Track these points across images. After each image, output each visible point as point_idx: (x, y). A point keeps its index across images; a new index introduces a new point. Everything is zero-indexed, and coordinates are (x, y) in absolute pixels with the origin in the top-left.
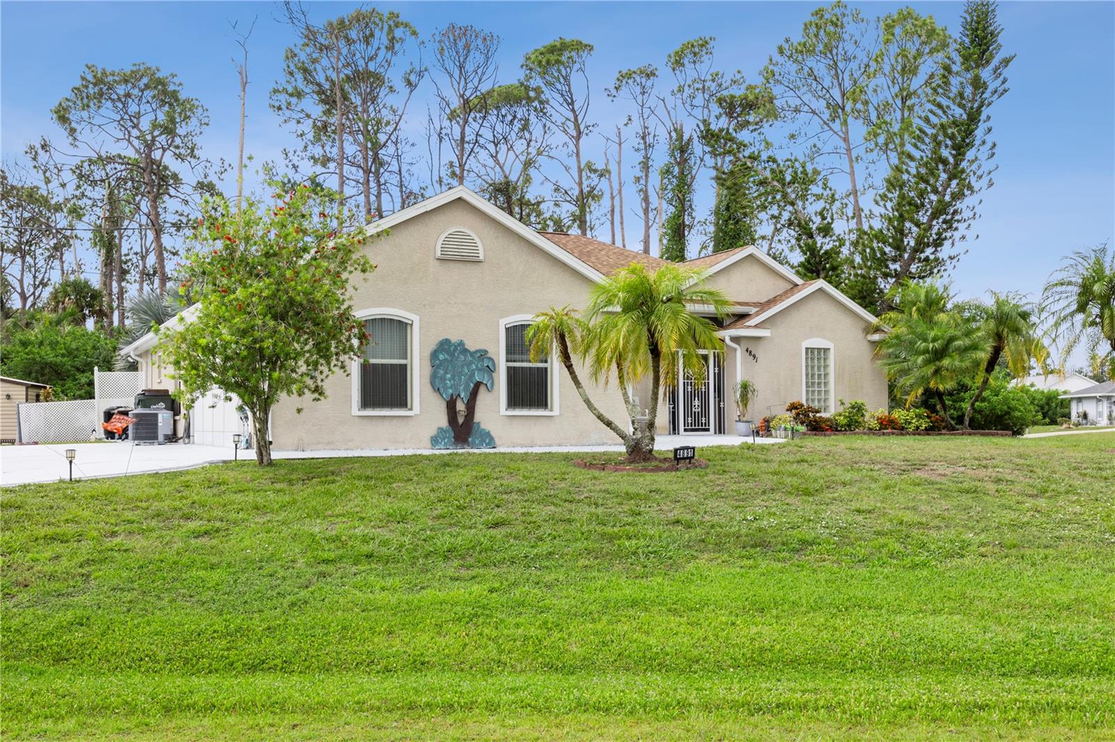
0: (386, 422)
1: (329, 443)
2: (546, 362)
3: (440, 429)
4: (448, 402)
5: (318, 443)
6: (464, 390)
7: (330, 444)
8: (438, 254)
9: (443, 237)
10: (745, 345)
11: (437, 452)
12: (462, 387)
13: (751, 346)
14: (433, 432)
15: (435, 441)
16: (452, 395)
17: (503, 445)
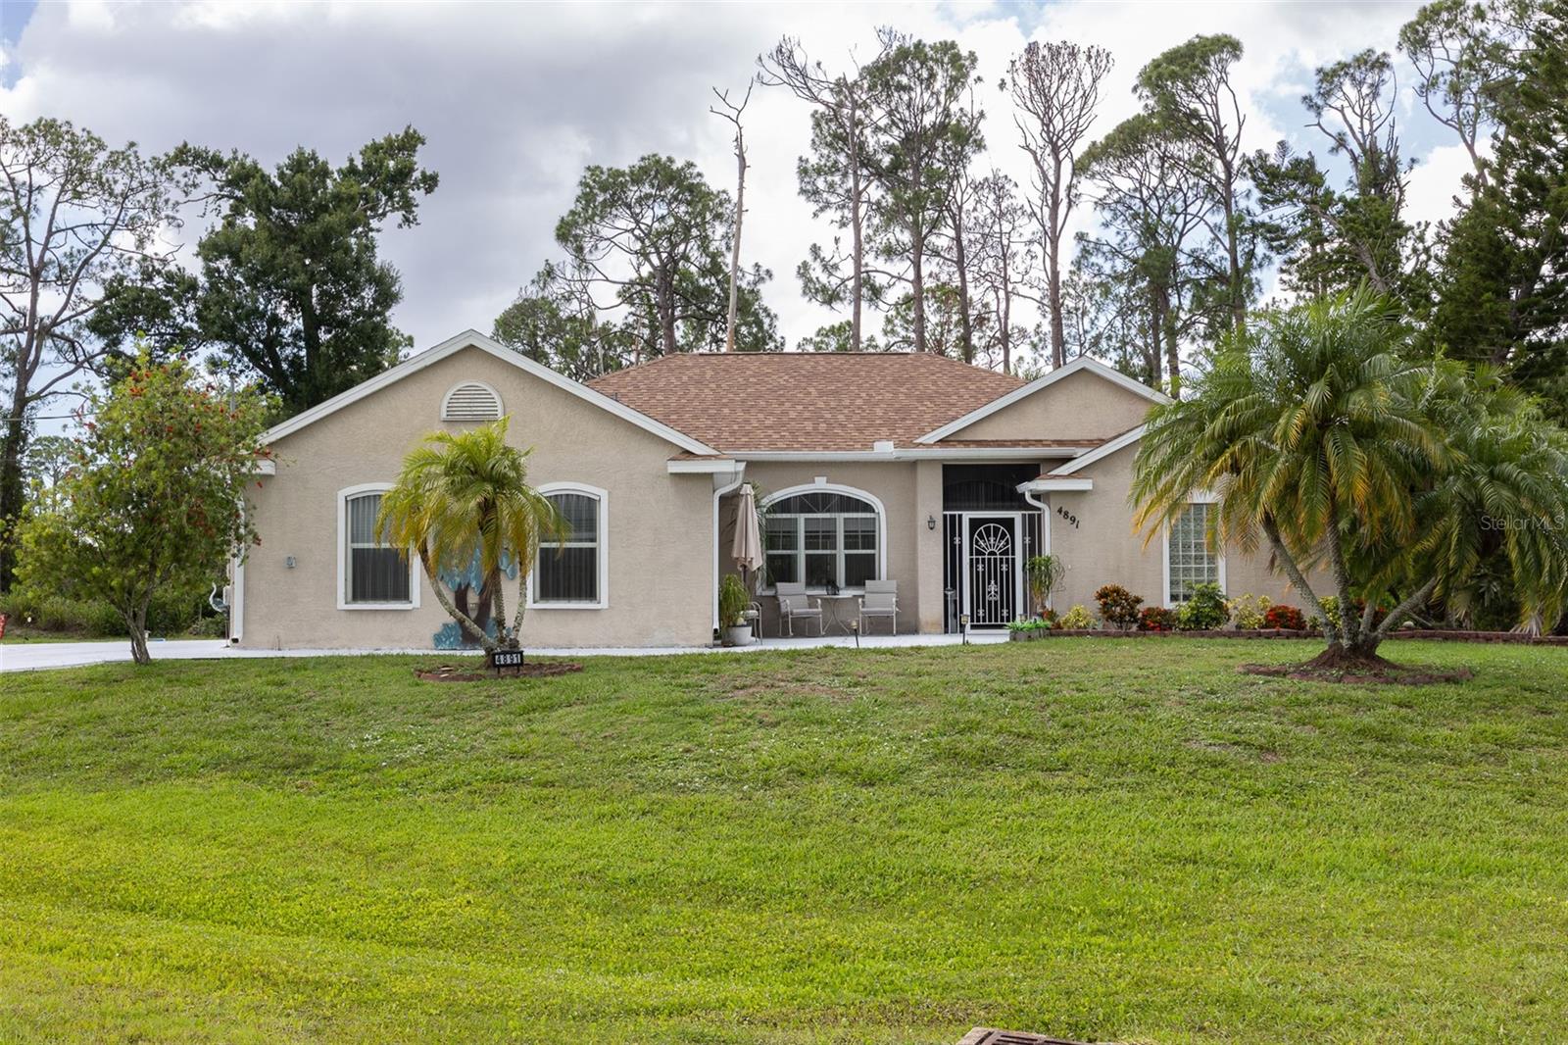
0: (379, 618)
1: (309, 641)
2: (593, 540)
3: (446, 626)
4: (456, 592)
5: (298, 641)
6: (476, 577)
7: (311, 643)
8: (444, 415)
9: (449, 394)
10: (1056, 503)
11: (442, 653)
12: (473, 575)
13: (1068, 505)
14: (437, 628)
15: (438, 640)
16: (460, 585)
17: (529, 645)
